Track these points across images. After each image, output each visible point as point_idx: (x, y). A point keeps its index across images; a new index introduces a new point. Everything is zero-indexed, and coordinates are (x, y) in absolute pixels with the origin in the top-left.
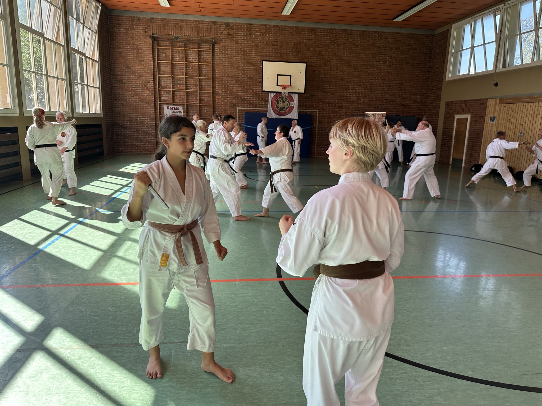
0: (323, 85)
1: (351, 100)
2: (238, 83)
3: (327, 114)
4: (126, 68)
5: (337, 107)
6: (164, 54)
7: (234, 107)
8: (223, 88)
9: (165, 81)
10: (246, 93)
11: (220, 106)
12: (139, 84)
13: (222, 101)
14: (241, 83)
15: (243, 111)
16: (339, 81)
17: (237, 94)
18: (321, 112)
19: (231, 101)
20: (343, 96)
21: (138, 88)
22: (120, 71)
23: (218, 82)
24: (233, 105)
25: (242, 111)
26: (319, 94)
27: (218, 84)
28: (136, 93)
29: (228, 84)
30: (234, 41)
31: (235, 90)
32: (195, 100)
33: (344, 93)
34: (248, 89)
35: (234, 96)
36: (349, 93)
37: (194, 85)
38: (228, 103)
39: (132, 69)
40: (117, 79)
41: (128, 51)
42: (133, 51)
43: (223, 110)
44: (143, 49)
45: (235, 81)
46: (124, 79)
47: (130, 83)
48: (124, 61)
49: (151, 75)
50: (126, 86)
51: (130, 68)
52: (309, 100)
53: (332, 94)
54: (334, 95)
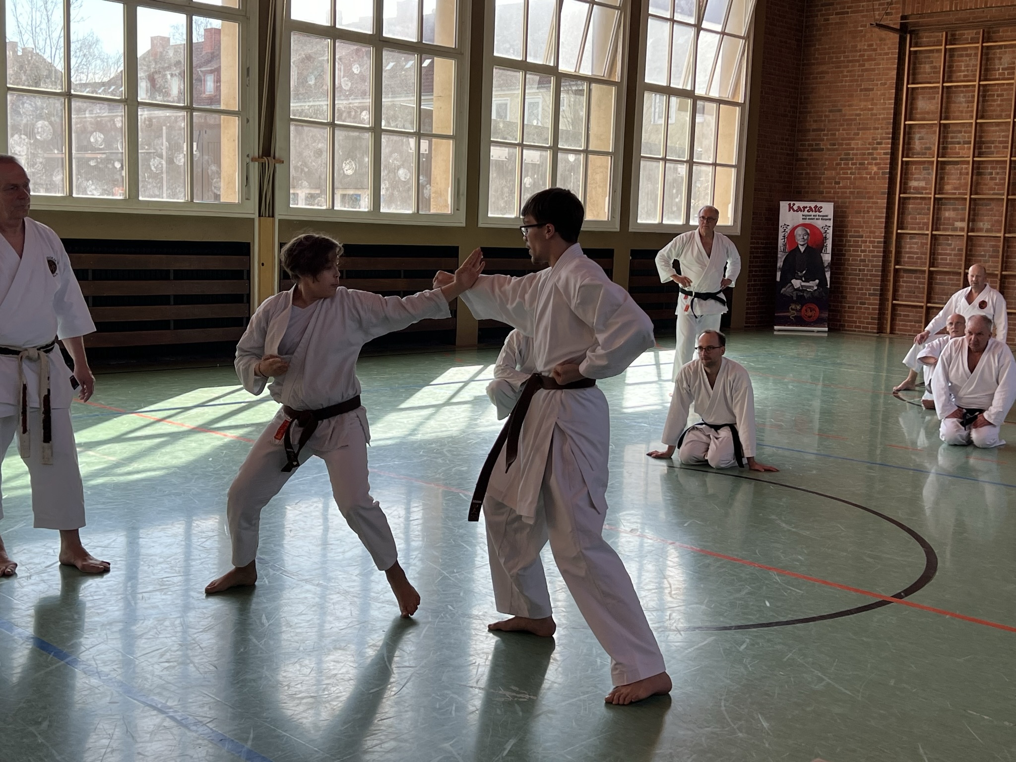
4: (830, 111)
6: (927, 66)
9: (921, 138)
12: (857, 149)
21: (852, 159)
22: (815, 121)
28: (847, 173)
32: (999, 185)
39: (843, 112)
40: (808, 140)
41: (839, 67)
42: (853, 66)
44: (875, 59)
46: (823, 140)
47: (836, 150)
48: (828, 94)
49: (888, 123)
50: (826, 157)
51: (840, 111)
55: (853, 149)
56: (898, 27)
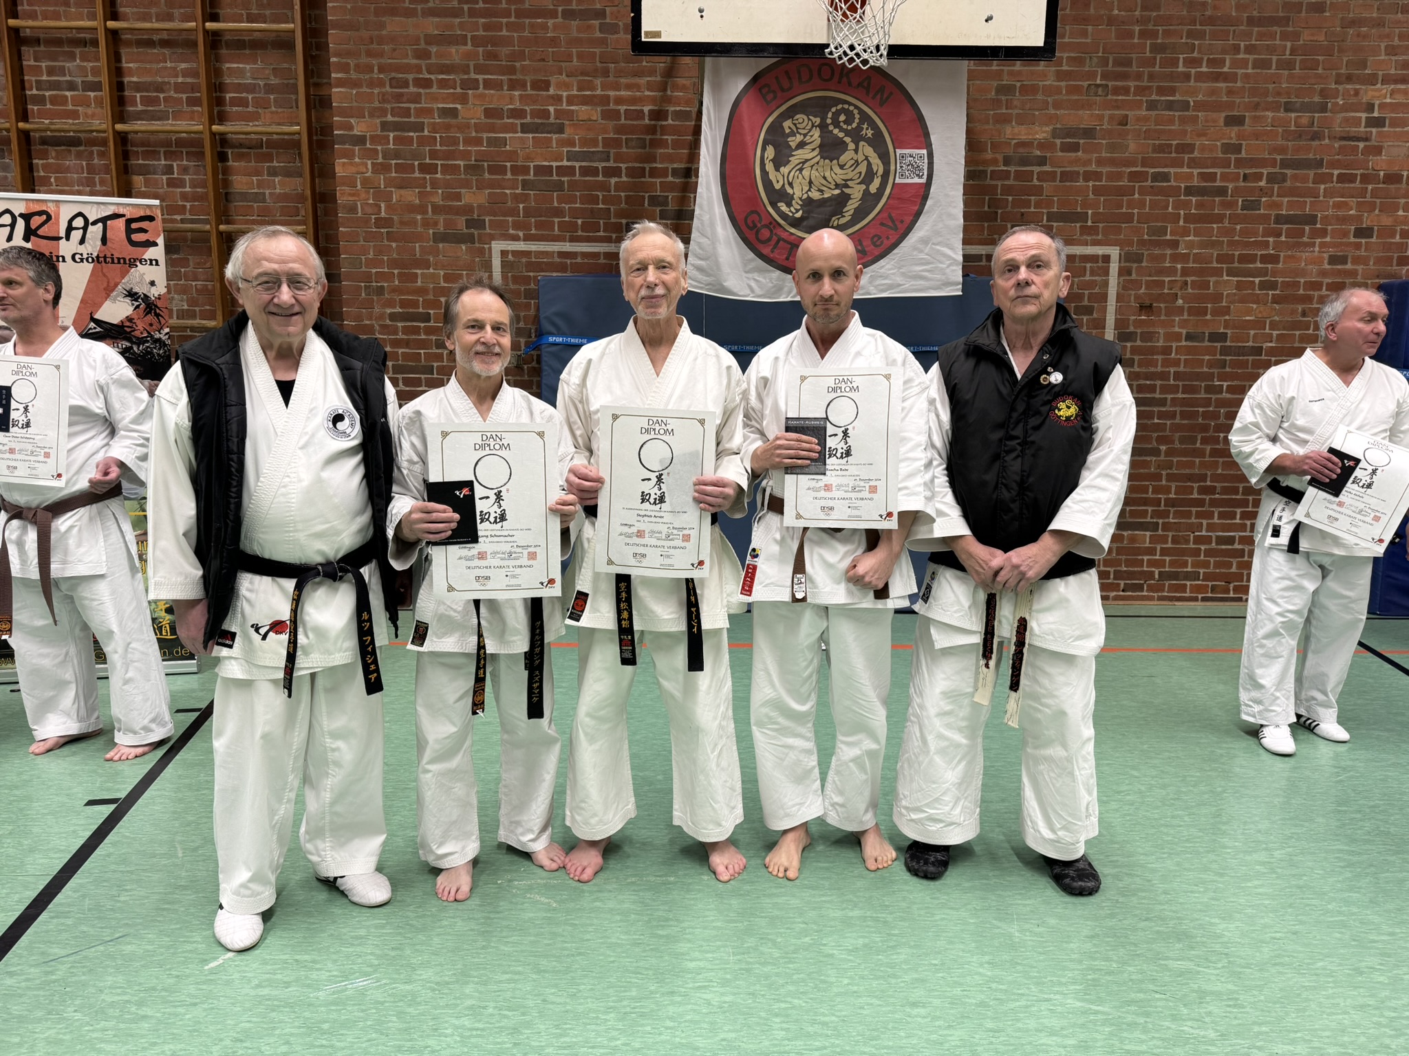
0: (1156, 48)
1: (1380, 164)
2: (493, 56)
3: (1185, 272)
5: (1266, 218)
7: (470, 239)
8: (384, 98)
10: (560, 129)
11: (370, 237)
13: (380, 195)
14: (521, 56)
15: (538, 267)
16: (1285, 21)
17: (491, 141)
18: (1138, 258)
19: (446, 197)
20: (1316, 136)
23: (349, 54)
24: (461, 222)
25: (532, 266)
26: (1124, 121)
27: (344, 68)
29: (420, 71)
31: (472, 112)
32: (195, 198)
33: (1323, 108)
34: (570, 103)
35: (465, 155)
36: (1370, 107)
37: (179, 88)
38: (422, 209)
43: (394, 263)
45: (477, 41)
52: (1047, 168)
53: (1227, 117)
54: (1241, 128)
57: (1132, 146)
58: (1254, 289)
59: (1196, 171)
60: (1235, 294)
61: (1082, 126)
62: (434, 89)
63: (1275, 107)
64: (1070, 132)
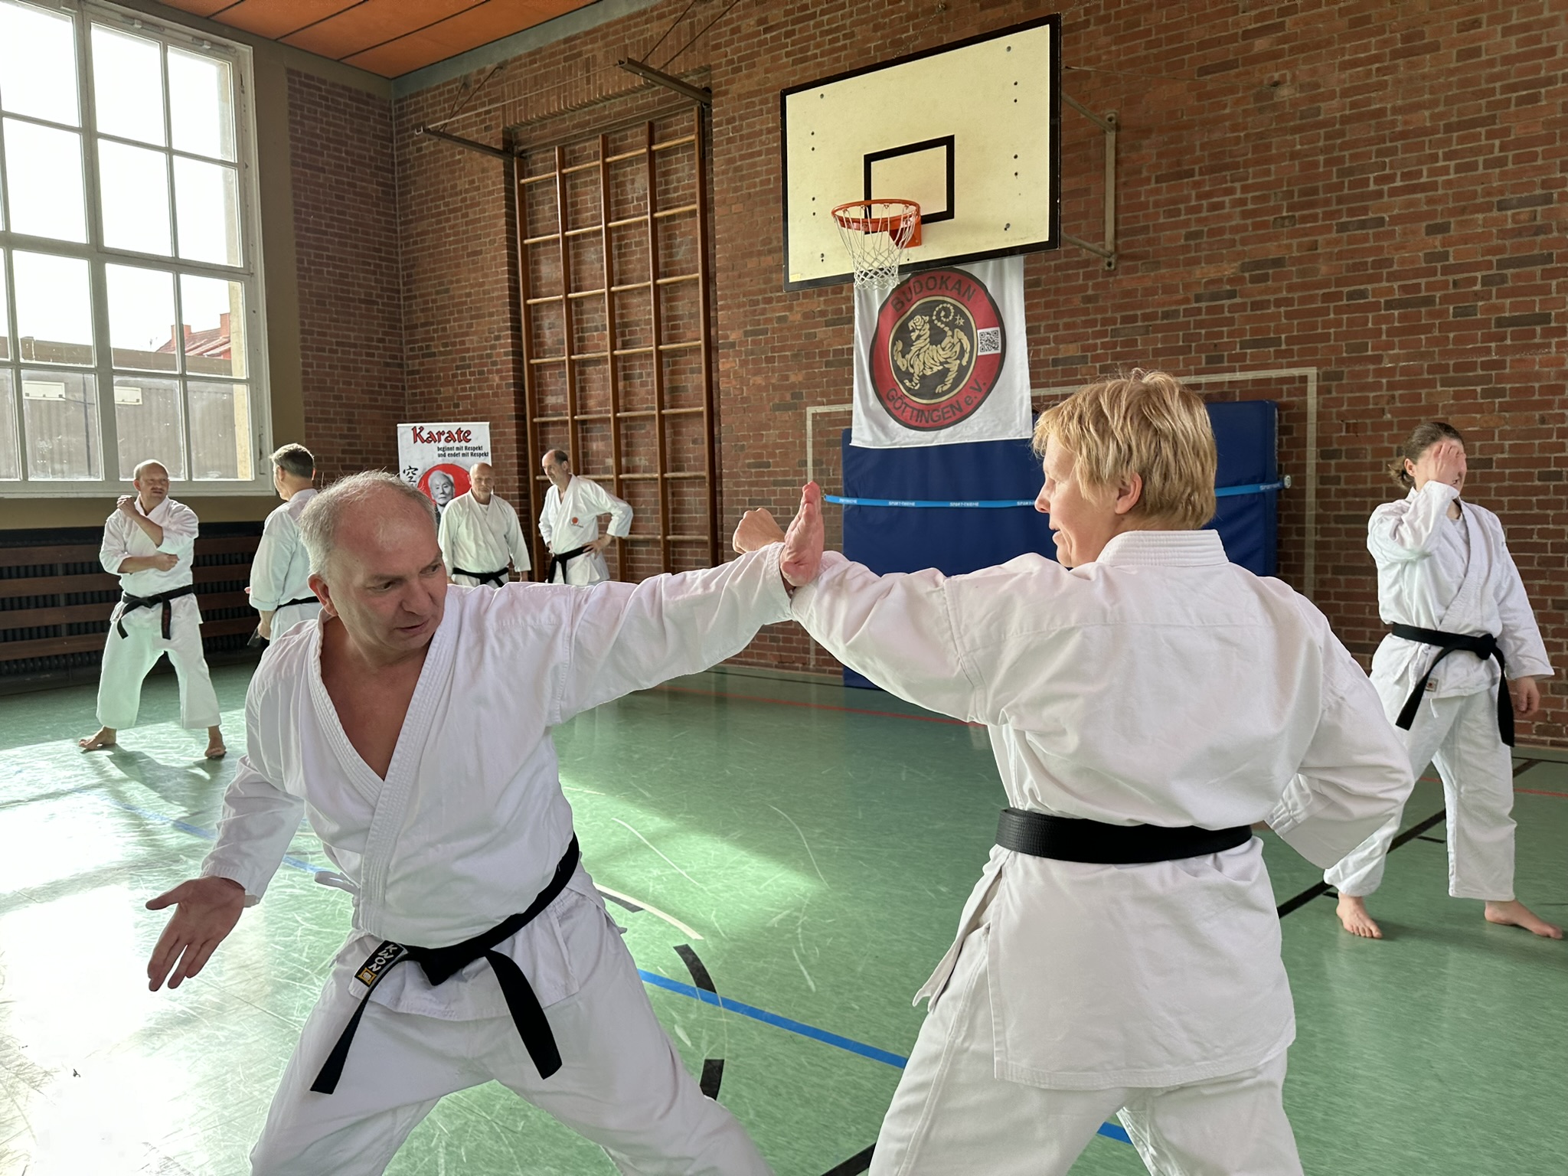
0: (1342, 173)
3: (1391, 386)
4: (438, 293)
5: (1485, 323)
6: (547, 207)
7: (794, 407)
8: (746, 315)
12: (474, 350)
15: (836, 421)
16: (1492, 119)
17: (809, 336)
18: (1337, 376)
19: (780, 378)
20: (1541, 230)
21: (469, 366)
22: (423, 310)
24: (789, 395)
25: (831, 421)
26: (1314, 246)
30: (788, 55)
31: (796, 317)
32: (652, 393)
33: (1547, 200)
35: (791, 348)
37: (646, 322)
38: (766, 389)
39: (452, 293)
41: (439, 222)
42: (456, 218)
43: (751, 428)
44: (478, 204)
46: (432, 339)
47: (450, 353)
48: (432, 266)
49: (504, 304)
50: (441, 365)
51: (447, 291)
52: (1238, 300)
53: (1428, 226)
54: (1447, 235)
55: (468, 350)
56: (500, 147)
57: (1323, 269)
58: (1476, 398)
59: (1396, 285)
60: (1452, 405)
61: (1271, 257)
62: (774, 304)
63: (1487, 207)
64: (1258, 265)
